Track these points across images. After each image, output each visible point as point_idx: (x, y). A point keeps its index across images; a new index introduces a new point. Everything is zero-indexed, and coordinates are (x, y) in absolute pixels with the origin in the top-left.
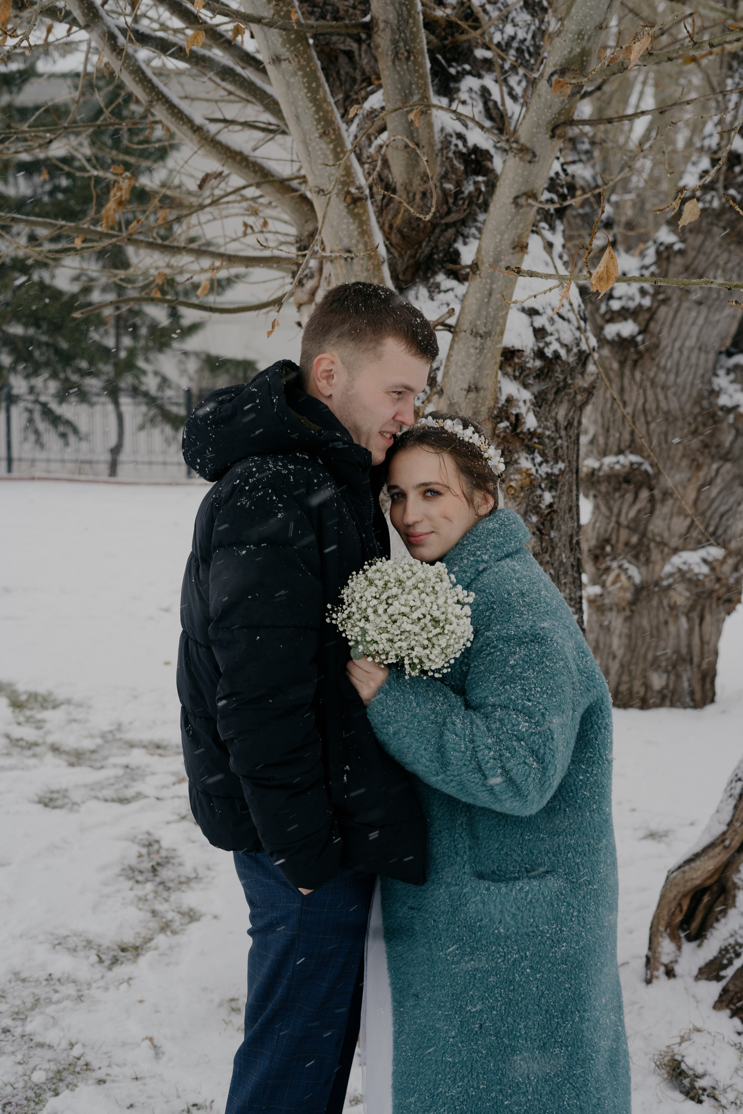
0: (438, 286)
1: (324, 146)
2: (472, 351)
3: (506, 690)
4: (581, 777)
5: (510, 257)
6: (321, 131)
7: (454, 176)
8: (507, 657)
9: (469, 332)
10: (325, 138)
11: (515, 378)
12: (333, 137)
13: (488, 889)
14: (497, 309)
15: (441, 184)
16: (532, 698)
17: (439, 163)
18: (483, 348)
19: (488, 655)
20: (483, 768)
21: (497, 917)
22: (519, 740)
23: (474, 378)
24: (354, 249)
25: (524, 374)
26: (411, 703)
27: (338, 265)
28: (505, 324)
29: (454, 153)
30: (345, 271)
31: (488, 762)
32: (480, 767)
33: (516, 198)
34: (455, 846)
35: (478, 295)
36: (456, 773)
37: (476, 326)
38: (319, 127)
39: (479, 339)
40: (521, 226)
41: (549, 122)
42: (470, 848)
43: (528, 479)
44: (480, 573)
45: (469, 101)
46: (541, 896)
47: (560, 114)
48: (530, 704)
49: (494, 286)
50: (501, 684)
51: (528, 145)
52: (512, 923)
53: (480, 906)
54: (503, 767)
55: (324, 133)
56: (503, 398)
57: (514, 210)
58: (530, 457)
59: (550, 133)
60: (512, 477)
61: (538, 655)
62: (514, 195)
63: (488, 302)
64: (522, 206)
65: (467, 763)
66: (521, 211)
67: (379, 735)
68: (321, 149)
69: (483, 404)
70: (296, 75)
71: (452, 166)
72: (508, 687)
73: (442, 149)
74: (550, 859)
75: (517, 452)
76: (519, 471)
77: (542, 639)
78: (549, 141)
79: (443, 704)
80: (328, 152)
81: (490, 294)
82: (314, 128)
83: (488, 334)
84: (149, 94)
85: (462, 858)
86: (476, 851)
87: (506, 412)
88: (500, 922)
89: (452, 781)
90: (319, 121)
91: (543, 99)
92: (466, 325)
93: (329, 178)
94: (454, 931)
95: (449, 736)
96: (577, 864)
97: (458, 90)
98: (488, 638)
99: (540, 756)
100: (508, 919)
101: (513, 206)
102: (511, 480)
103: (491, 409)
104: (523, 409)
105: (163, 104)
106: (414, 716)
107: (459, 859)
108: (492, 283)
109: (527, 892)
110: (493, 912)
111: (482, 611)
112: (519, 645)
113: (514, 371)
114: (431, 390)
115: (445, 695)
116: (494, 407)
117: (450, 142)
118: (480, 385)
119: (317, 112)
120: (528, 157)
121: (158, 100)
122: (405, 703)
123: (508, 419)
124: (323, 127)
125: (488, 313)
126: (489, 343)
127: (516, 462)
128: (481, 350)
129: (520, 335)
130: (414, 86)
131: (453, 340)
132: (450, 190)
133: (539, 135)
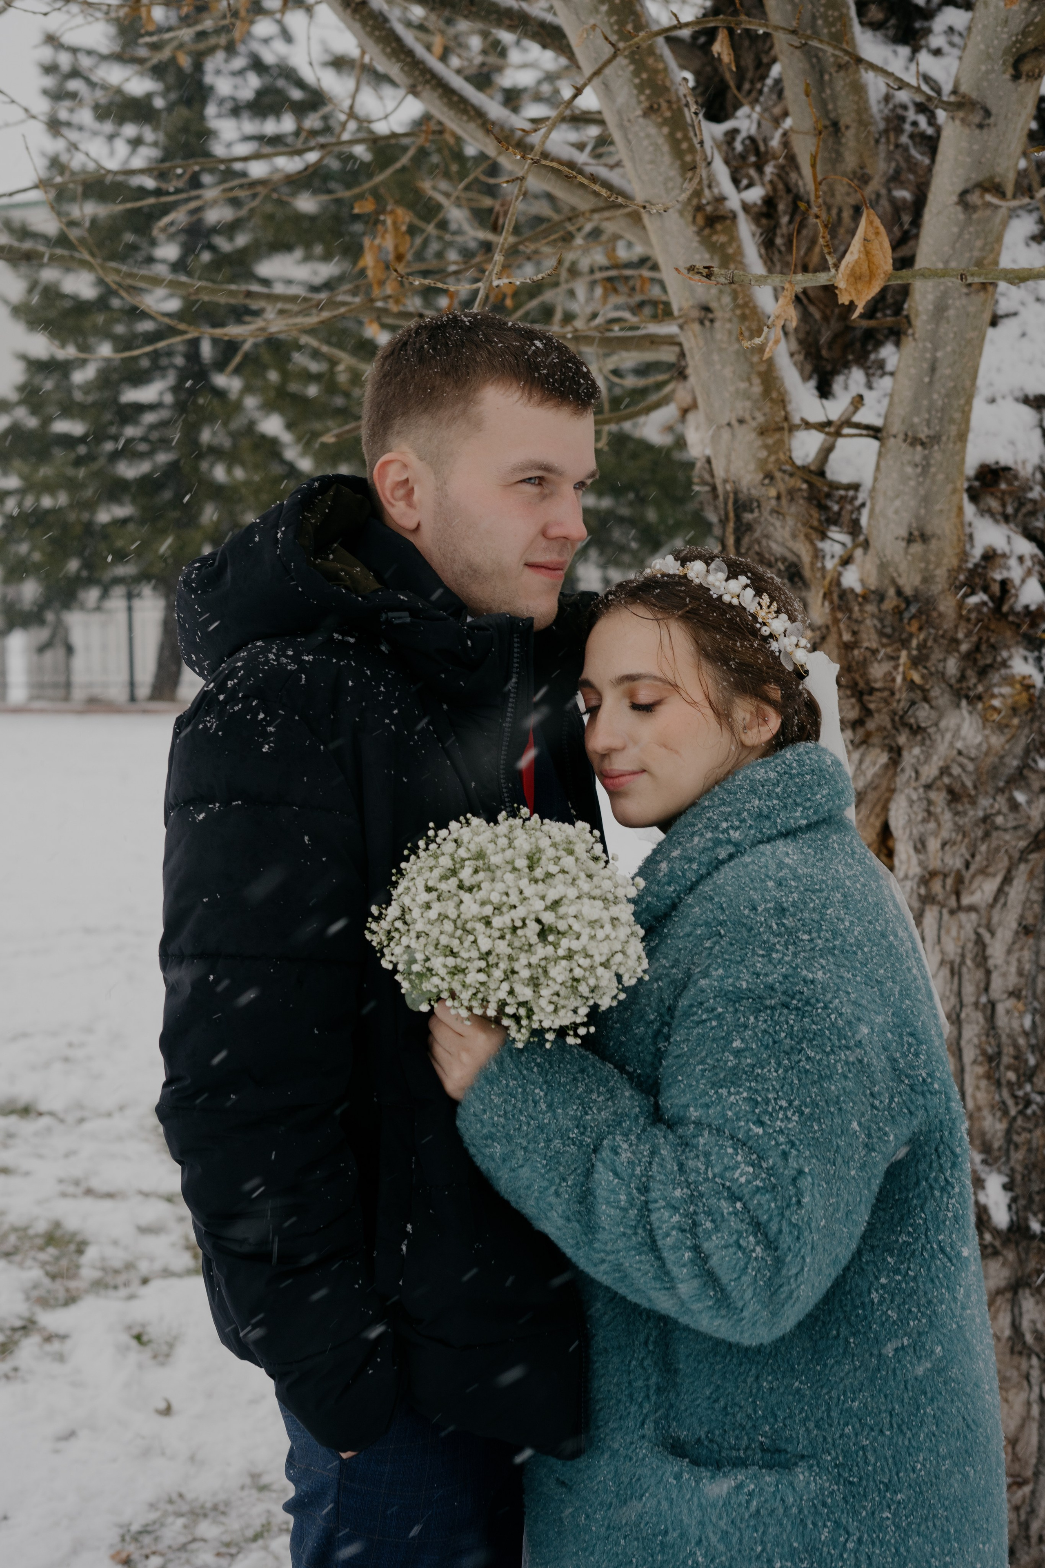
0: (881, 365)
1: (653, 130)
2: (909, 470)
3: (720, 1098)
4: (883, 1280)
5: (964, 301)
6: (646, 104)
7: (911, 177)
8: (729, 1033)
9: (901, 436)
10: (653, 117)
11: (1007, 519)
12: (668, 114)
13: (678, 1477)
14: (947, 396)
15: (889, 191)
16: (766, 1119)
17: (882, 155)
18: (928, 465)
19: (698, 1023)
20: (660, 1243)
21: (694, 1532)
22: (734, 1197)
23: (917, 517)
24: (714, 305)
25: (1024, 510)
26: (536, 1103)
27: (690, 334)
28: (967, 420)
29: (912, 136)
30: (701, 343)
31: (668, 1235)
32: (654, 1241)
33: (964, 193)
34: (630, 1383)
35: (913, 371)
36: (609, 1248)
37: (912, 425)
38: (642, 98)
39: (919, 448)
40: (979, 243)
41: (1007, 51)
42: (659, 1390)
43: (1024, 695)
44: (718, 864)
45: (946, 48)
46: (778, 1503)
47: (1025, 33)
48: (760, 1131)
49: (939, 354)
50: (713, 1085)
51: (974, 95)
52: (721, 1547)
53: (665, 1505)
54: (696, 1249)
55: (651, 108)
56: (977, 553)
57: (961, 216)
58: (1031, 656)
59: (1011, 71)
60: (996, 690)
61: (791, 1035)
62: (959, 188)
63: (931, 383)
64: (975, 208)
65: (629, 1231)
66: (975, 216)
67: (478, 1160)
68: (648, 136)
69: (938, 565)
70: (597, 11)
71: (908, 158)
72: (724, 1091)
73: (886, 131)
74: (808, 1431)
75: (1008, 647)
76: (1009, 680)
77: (808, 1003)
78: (1010, 85)
79: (600, 1110)
80: (661, 141)
81: (933, 369)
82: (634, 101)
83: (935, 439)
84: (409, 74)
85: (641, 1406)
86: (672, 1396)
87: (984, 576)
88: (699, 1542)
89: (603, 1261)
90: (640, 88)
91: (992, 9)
92: (896, 427)
93: (665, 184)
94: (617, 1544)
95: (603, 1177)
96: (863, 1448)
97: (928, 31)
98: (702, 991)
99: (771, 1235)
100: (714, 1539)
101: (959, 208)
102: (993, 696)
103: (953, 573)
104: (1015, 573)
105: (434, 89)
106: (541, 1128)
107: (634, 1408)
108: (935, 349)
109: (750, 1494)
110: (686, 1521)
111: (701, 939)
112: (757, 1012)
113: (1004, 505)
114: (854, 540)
115: (611, 1091)
116: (960, 569)
117: (903, 119)
118: (929, 530)
119: (636, 73)
120: (976, 118)
121: (427, 82)
122: (525, 1101)
123: (986, 589)
124: (649, 98)
125: (932, 403)
126: (937, 455)
127: (1004, 664)
128: (925, 468)
129: (1012, 443)
130: (820, 22)
131: (880, 455)
132: (904, 200)
133: (992, 76)
